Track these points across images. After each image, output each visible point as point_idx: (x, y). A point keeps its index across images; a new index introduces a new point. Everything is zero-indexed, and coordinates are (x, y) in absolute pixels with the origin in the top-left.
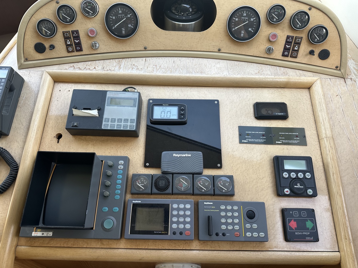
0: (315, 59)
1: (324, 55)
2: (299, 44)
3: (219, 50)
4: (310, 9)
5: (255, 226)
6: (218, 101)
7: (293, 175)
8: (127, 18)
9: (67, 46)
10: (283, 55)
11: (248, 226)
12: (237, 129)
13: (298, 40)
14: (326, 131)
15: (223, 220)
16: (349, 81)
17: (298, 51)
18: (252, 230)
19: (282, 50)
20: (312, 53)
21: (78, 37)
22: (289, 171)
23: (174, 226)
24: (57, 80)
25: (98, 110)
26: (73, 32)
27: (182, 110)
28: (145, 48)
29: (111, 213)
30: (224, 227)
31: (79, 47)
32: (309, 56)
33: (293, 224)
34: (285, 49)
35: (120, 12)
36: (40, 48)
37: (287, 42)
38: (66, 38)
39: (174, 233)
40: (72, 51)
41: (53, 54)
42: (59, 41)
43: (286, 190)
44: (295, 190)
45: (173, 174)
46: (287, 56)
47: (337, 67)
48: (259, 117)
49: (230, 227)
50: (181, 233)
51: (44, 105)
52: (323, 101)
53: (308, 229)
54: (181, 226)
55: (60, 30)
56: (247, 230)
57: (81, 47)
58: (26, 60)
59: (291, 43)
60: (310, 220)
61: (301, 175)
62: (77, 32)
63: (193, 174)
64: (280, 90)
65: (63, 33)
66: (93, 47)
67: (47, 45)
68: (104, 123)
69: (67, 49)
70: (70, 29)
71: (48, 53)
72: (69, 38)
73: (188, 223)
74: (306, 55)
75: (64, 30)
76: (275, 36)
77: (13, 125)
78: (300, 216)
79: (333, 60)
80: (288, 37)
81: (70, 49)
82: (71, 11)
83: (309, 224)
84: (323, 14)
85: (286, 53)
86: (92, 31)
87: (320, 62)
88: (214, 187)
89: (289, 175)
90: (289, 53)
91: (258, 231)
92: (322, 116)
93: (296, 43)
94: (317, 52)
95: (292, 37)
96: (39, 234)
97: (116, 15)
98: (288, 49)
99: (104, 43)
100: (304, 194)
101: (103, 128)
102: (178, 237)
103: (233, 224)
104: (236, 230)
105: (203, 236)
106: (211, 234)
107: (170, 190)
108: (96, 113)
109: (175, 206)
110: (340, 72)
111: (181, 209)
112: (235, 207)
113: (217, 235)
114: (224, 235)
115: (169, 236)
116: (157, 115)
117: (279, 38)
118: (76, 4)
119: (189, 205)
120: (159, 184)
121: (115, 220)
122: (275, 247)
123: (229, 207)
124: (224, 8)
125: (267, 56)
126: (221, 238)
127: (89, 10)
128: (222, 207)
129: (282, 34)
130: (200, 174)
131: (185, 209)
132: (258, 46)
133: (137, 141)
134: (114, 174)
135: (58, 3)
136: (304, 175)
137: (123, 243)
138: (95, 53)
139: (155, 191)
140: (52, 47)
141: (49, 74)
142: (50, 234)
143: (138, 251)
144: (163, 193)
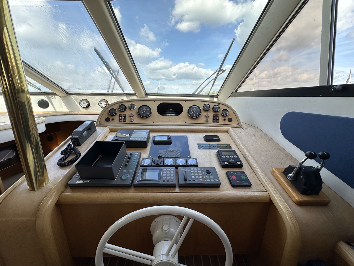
0: (227, 122)
1: (230, 120)
2: (218, 117)
3: (186, 122)
4: (219, 105)
5: (211, 177)
6: (186, 136)
7: (228, 157)
8: (147, 111)
9: (120, 119)
10: (213, 122)
11: (207, 177)
12: (197, 144)
14: (239, 142)
15: (193, 174)
16: (244, 129)
17: (218, 120)
18: (210, 179)
20: (225, 120)
21: (125, 116)
22: (225, 155)
23: (164, 178)
24: (112, 131)
25: (129, 135)
26: (123, 115)
27: (169, 137)
28: (153, 122)
29: (128, 173)
30: (193, 177)
31: (124, 120)
32: (224, 121)
33: (234, 177)
34: (213, 119)
35: (144, 108)
36: (107, 120)
37: (213, 117)
38: (120, 116)
39: (164, 181)
40: (121, 122)
41: (113, 122)
42: (117, 118)
43: (225, 163)
44: (230, 162)
45: (164, 158)
47: (237, 124)
48: (206, 141)
49: (197, 177)
50: (168, 181)
51: (103, 137)
52: (234, 133)
53: (243, 179)
54: (168, 178)
55: (118, 114)
56: (207, 179)
57: (126, 120)
58: (100, 124)
59: (215, 117)
60: (243, 175)
61: (232, 157)
62: (125, 115)
63: (175, 158)
64: (214, 133)
65: (119, 114)
66: (131, 121)
67: (111, 119)
69: (119, 121)
70: (123, 113)
71: (111, 122)
72: (121, 117)
73: (172, 176)
74: (223, 121)
76: (208, 114)
78: (237, 174)
79: (234, 122)
80: (213, 115)
81: (121, 121)
82: (125, 107)
83: (243, 177)
84: (225, 106)
85: (214, 121)
86: (132, 114)
87: (229, 123)
88: (187, 163)
89: (226, 157)
90: (215, 121)
91: (214, 178)
92: (236, 138)
93: (217, 117)
94: (227, 119)
95: (215, 115)
96: (81, 182)
97: (142, 109)
98: (215, 119)
99: (136, 120)
100: (236, 164)
101: (130, 140)
102: (166, 182)
103: (199, 176)
104: (201, 179)
105: (182, 182)
106: (185, 180)
107: (162, 164)
108: (128, 135)
109: (165, 169)
110: (238, 125)
111: (168, 171)
112: (199, 169)
113: (190, 181)
114: (194, 181)
115: (161, 182)
116: (157, 139)
117: (210, 116)
118: (127, 105)
119: (173, 169)
120: (156, 162)
121: (129, 176)
122: (227, 190)
123: (195, 169)
124: (186, 107)
125: (207, 123)
126: (192, 182)
127: (132, 107)
128: (192, 169)
129: (211, 114)
130: (179, 158)
131: (170, 171)
132: (202, 120)
133: (146, 149)
134: (132, 158)
135: (120, 104)
136: (234, 156)
137: (132, 189)
138: (131, 123)
139: (153, 164)
140: (113, 120)
141: (109, 128)
142: (88, 181)
143: (140, 194)
144: (158, 165)
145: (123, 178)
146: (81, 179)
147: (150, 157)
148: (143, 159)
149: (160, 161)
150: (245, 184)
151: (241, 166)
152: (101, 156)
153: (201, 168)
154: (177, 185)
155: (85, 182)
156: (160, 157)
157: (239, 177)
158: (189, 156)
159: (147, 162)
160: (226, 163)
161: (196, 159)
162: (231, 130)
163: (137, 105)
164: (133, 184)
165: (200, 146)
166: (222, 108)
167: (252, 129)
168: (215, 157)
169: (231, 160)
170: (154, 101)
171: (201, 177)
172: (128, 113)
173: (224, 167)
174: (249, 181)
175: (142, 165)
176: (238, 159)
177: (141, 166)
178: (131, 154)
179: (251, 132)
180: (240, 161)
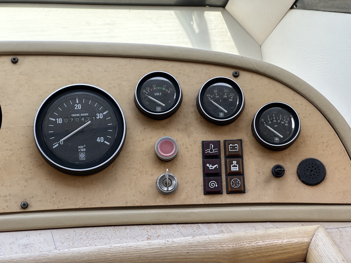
0: (294, 187)
2: (239, 156)
3: (25, 206)
4: (237, 75)
10: (208, 192)
13: (233, 148)
17: (240, 174)
19: (200, 178)
20: (278, 173)
32: (275, 183)
46: (217, 192)
79: (338, 186)
80: (205, 145)
84: (271, 81)
85: (213, 184)
87: (308, 193)
90: (220, 183)
93: (231, 156)
94: (291, 168)
95: (217, 144)
125: (165, 204)
129: (189, 140)
132: (136, 180)
162: (324, 247)
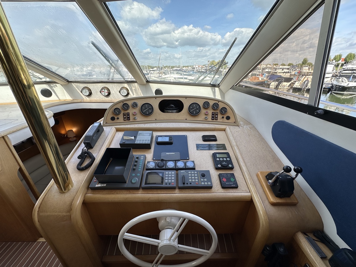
0: (225, 120)
1: (228, 118)
2: (217, 115)
3: (186, 119)
5: (205, 180)
6: (186, 135)
7: (221, 159)
8: (149, 108)
9: (124, 118)
10: (212, 119)
11: (202, 180)
12: (196, 145)
13: (217, 113)
14: (233, 143)
15: (190, 178)
16: (241, 127)
17: (217, 117)
18: (204, 182)
21: (129, 115)
22: (219, 158)
23: (166, 181)
24: (118, 130)
25: (135, 137)
26: (127, 113)
27: (171, 138)
28: (156, 119)
29: (136, 176)
30: (190, 180)
31: (129, 119)
32: (222, 119)
33: (224, 180)
34: (212, 117)
35: (147, 106)
36: (113, 119)
37: (212, 114)
38: (124, 115)
39: (166, 184)
40: (126, 120)
41: (118, 121)
42: (121, 117)
44: (223, 165)
45: (166, 161)
46: (213, 120)
47: (234, 122)
48: (204, 140)
49: (193, 180)
50: (170, 184)
51: (111, 138)
52: (231, 133)
53: (232, 181)
54: (170, 181)
55: (122, 112)
56: (202, 182)
57: (130, 119)
58: (106, 123)
59: (214, 114)
60: (233, 178)
61: (225, 159)
62: (129, 113)
63: (176, 161)
64: (212, 131)
66: (134, 119)
67: (116, 118)
68: (136, 141)
69: (124, 119)
70: (126, 112)
71: (116, 121)
72: (125, 115)
73: (173, 179)
74: (221, 119)
75: (124, 112)
76: (207, 112)
77: (96, 145)
78: (227, 176)
79: (232, 120)
80: (212, 113)
81: (125, 119)
82: (128, 106)
83: (232, 179)
84: (224, 103)
85: (213, 118)
86: (135, 113)
87: (227, 121)
88: (185, 165)
89: (220, 159)
91: (207, 182)
92: (231, 138)
93: (216, 115)
94: (225, 117)
95: (214, 113)
96: (99, 185)
97: (145, 107)
98: (214, 117)
99: (139, 118)
100: (228, 167)
101: (136, 143)
102: (168, 185)
103: (195, 179)
104: (197, 182)
105: (181, 185)
106: (184, 184)
107: (164, 167)
108: (133, 138)
109: (167, 173)
110: (236, 124)
111: (170, 174)
112: (196, 172)
113: (187, 184)
114: (190, 184)
115: (164, 185)
116: (160, 140)
117: (209, 113)
118: (130, 103)
119: (173, 172)
120: (159, 165)
121: (137, 179)
122: (217, 191)
123: (193, 172)
124: (186, 104)
125: (206, 121)
126: (189, 185)
127: (135, 105)
128: (190, 172)
129: (210, 112)
130: (179, 160)
131: (172, 174)
132: (202, 117)
133: (150, 150)
134: (139, 161)
135: (123, 103)
136: (226, 159)
137: (141, 191)
138: (135, 121)
139: (157, 167)
140: (118, 118)
141: (115, 127)
142: (105, 185)
143: (148, 194)
144: (161, 168)
145: (133, 181)
146: (99, 183)
147: (154, 159)
148: (148, 162)
149: (162, 164)
150: (233, 186)
151: (232, 168)
152: (111, 159)
153: (197, 171)
154: (177, 188)
155: (102, 185)
156: (162, 160)
157: (228, 180)
158: (188, 158)
159: (152, 165)
160: (219, 166)
161: (193, 162)
162: (228, 128)
163: (140, 103)
164: (141, 187)
165: (198, 147)
166: (221, 105)
167: (248, 128)
168: (211, 159)
169: (224, 163)
170: (156, 99)
171: (197, 180)
172: (131, 111)
173: (217, 169)
174: (236, 184)
175: (147, 168)
176: (230, 162)
177: (147, 170)
178: (137, 158)
179: (246, 131)
180: (232, 164)
